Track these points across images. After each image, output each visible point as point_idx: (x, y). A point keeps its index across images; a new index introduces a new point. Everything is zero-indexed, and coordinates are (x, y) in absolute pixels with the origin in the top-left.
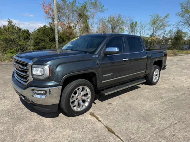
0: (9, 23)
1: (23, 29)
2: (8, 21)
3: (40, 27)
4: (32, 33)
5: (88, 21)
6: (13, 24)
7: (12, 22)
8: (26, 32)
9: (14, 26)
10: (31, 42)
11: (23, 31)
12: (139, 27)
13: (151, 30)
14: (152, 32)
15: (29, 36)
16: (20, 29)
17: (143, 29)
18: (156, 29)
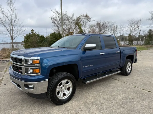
1: (41, 35)
2: (32, 30)
3: (51, 33)
4: (46, 37)
5: (82, 27)
6: (34, 32)
8: (43, 37)
12: (119, 29)
14: (130, 32)
15: (44, 39)
16: (39, 35)
17: (122, 30)
18: (133, 30)
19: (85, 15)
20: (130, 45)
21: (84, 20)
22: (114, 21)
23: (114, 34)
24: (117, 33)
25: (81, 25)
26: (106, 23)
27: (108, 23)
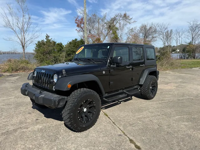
0: (47, 38)
2: (46, 36)
3: (72, 40)
4: (65, 46)
5: (117, 32)
7: (49, 37)
8: (60, 45)
9: (50, 40)
10: (64, 54)
11: (57, 44)
12: (175, 35)
13: (189, 38)
14: (191, 40)
15: (62, 48)
16: (55, 43)
17: (180, 37)
18: (195, 37)
19: (123, 15)
20: (191, 58)
21: (121, 21)
22: (168, 24)
23: (168, 43)
24: (171, 41)
25: (117, 29)
26: (155, 25)
27: (158, 26)
